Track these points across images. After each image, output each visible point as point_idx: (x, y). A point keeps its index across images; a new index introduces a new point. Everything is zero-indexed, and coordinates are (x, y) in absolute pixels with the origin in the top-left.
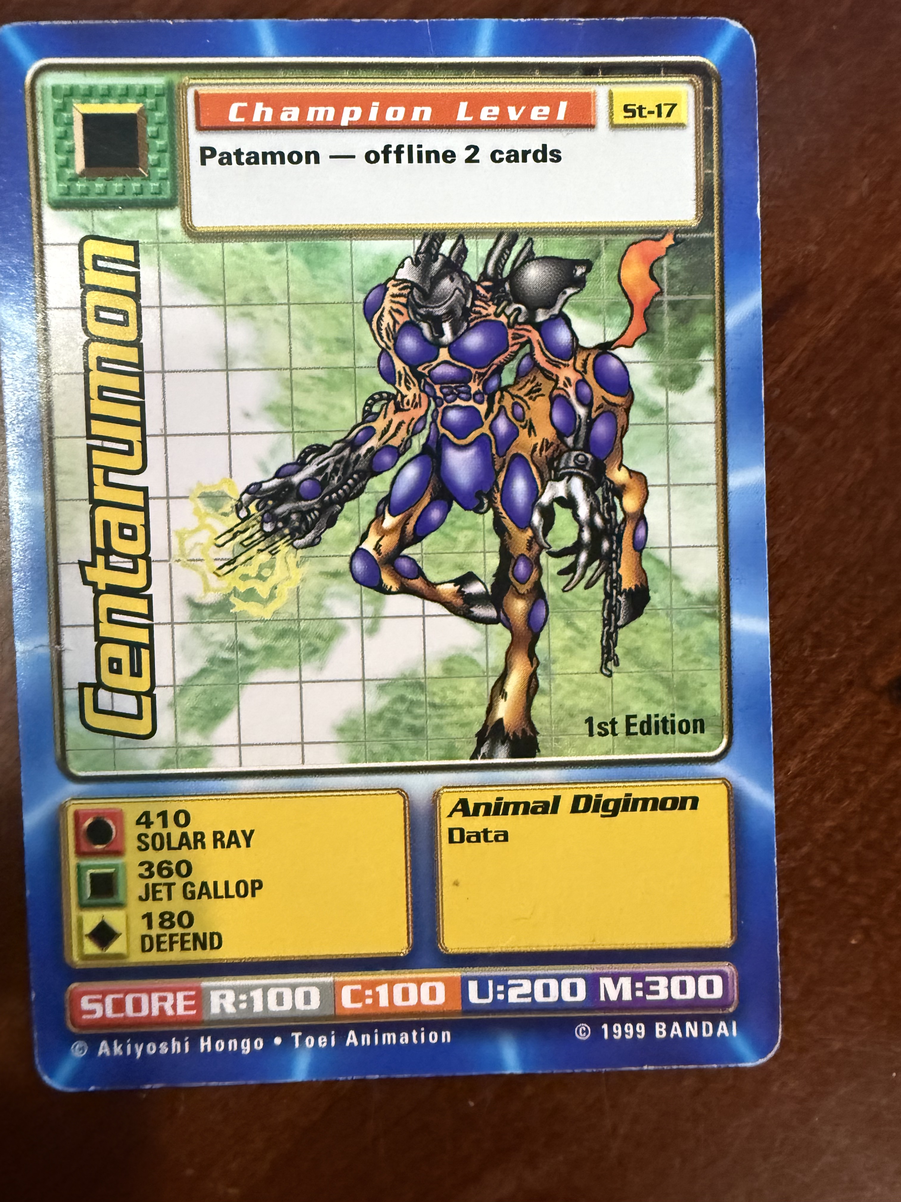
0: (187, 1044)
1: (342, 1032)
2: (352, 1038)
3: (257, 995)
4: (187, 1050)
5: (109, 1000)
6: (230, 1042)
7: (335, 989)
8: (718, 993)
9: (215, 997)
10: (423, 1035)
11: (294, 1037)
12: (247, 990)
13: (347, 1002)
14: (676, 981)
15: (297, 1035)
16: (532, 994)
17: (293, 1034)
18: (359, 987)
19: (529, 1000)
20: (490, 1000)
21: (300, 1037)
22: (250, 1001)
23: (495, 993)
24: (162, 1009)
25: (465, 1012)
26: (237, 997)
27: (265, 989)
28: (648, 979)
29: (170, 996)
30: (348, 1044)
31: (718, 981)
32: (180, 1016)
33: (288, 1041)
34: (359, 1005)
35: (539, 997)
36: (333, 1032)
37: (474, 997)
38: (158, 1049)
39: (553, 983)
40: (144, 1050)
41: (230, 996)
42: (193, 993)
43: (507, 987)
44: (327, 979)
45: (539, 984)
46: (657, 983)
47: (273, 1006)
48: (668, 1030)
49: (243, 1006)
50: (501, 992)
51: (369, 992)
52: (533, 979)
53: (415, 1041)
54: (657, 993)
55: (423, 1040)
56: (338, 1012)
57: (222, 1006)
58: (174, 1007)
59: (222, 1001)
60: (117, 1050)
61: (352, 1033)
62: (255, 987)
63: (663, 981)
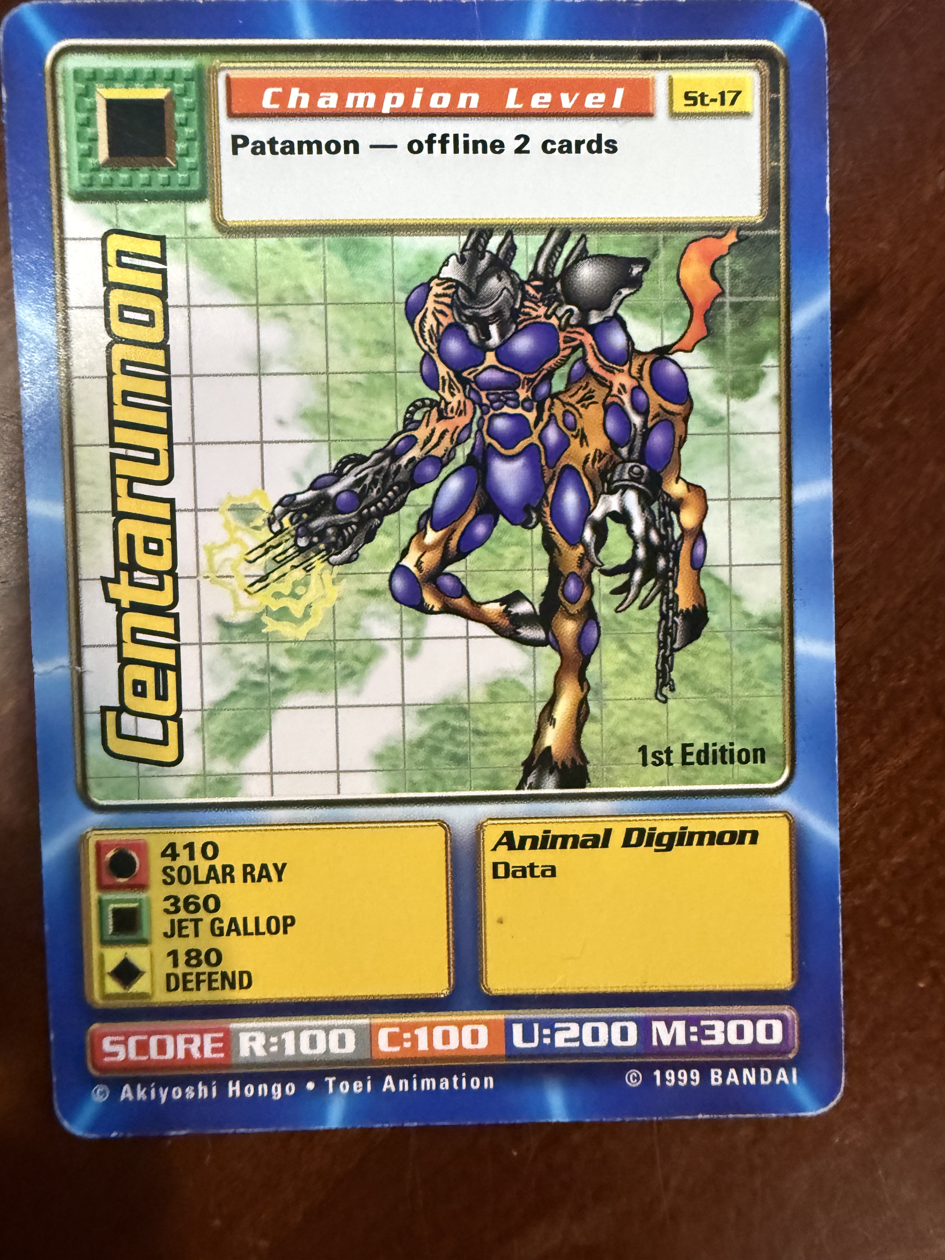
0: (214, 1089)
1: (378, 1076)
2: (389, 1083)
3: (289, 1037)
4: (214, 1094)
5: (132, 1041)
6: (260, 1087)
7: (372, 1032)
8: (778, 1037)
9: (244, 1038)
10: (464, 1080)
11: (328, 1082)
12: (278, 1032)
13: (383, 1044)
14: (732, 1026)
15: (331, 1080)
16: (580, 1039)
17: (326, 1079)
18: (397, 1030)
19: (577, 1044)
20: (535, 1044)
21: (334, 1082)
22: (281, 1044)
23: (541, 1036)
24: (188, 1052)
25: (508, 1057)
26: (267, 1040)
27: (298, 1031)
28: (703, 1023)
29: (197, 1039)
30: (384, 1090)
31: (777, 1026)
32: (208, 1059)
33: (321, 1086)
34: (397, 1049)
35: (588, 1041)
36: (369, 1077)
37: (518, 1041)
38: (184, 1094)
39: (603, 1028)
40: (169, 1094)
41: (261, 1038)
42: (221, 1035)
43: (554, 1031)
44: (363, 1021)
45: (588, 1028)
46: (712, 1028)
47: (305, 1049)
48: (724, 1077)
49: (274, 1049)
50: (547, 1036)
51: (407, 1035)
52: (581, 1022)
53: (455, 1086)
54: (712, 1037)
55: (464, 1086)
56: (375, 1056)
57: (251, 1049)
58: (201, 1049)
59: (252, 1044)
60: (141, 1094)
61: (389, 1078)
62: (287, 1030)
63: (719, 1025)
